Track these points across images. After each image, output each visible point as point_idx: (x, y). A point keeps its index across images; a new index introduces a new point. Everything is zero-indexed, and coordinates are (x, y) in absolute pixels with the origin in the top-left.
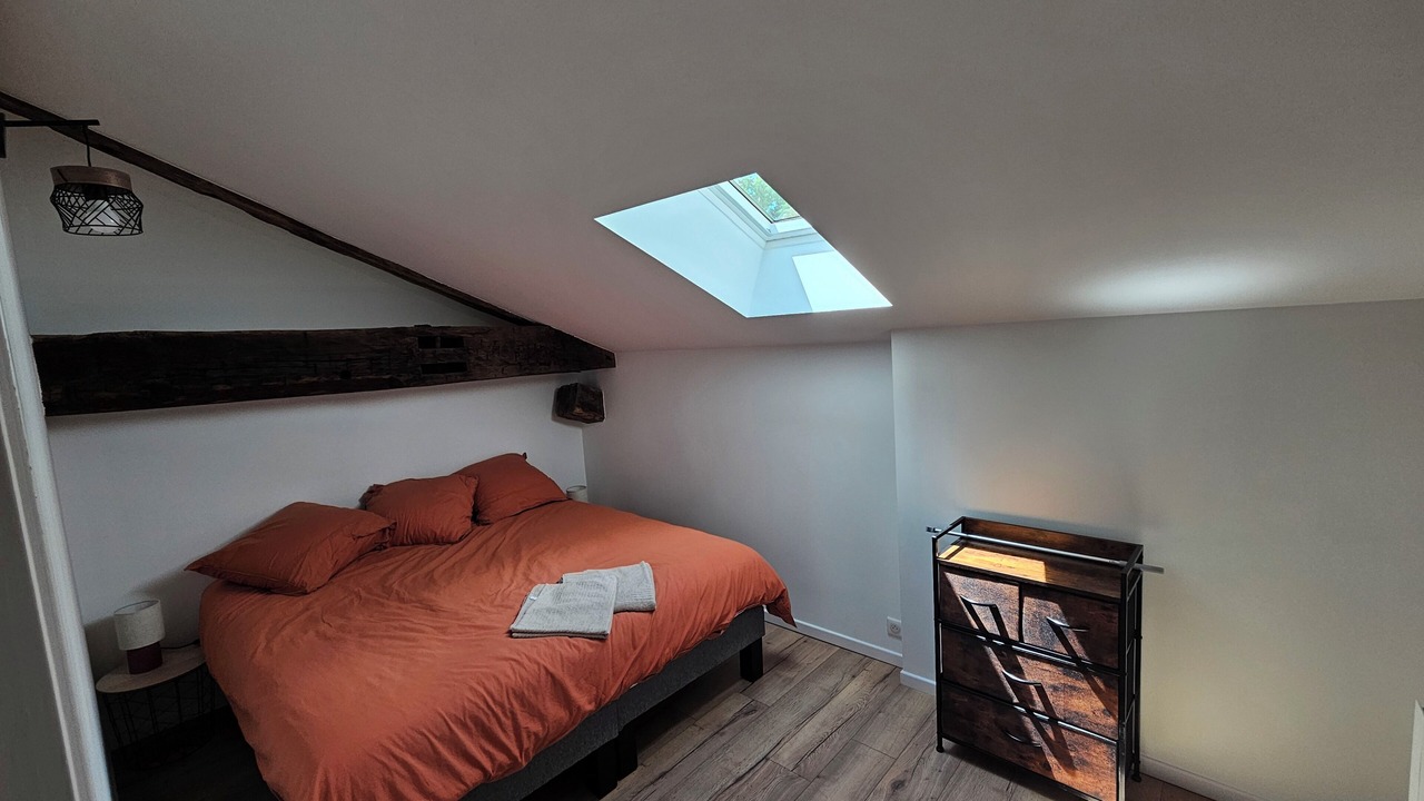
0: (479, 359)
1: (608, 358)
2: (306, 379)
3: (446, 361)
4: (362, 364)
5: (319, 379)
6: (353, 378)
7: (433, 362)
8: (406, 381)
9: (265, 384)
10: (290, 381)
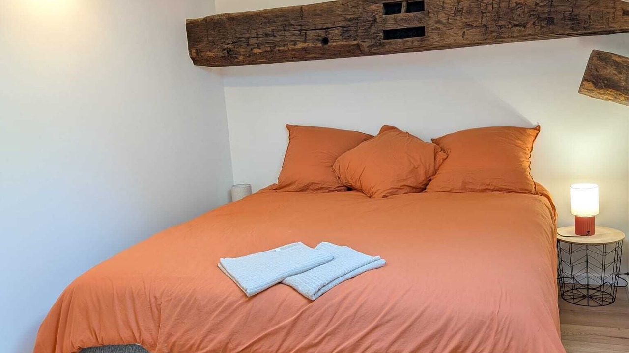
0: (439, 22)
3: (405, 26)
4: (336, 32)
5: (308, 45)
6: (329, 44)
7: (394, 28)
8: (368, 47)
9: (277, 48)
10: (291, 47)
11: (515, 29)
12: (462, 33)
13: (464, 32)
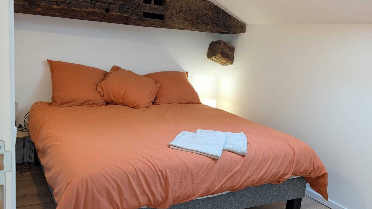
0: (172, 14)
1: (242, 27)
2: (90, 10)
3: (155, 13)
4: (116, 6)
5: (96, 10)
6: (110, 13)
7: (148, 12)
8: (134, 19)
9: (73, 8)
10: (83, 9)
11: (204, 25)
12: (182, 22)
13: (183, 22)
